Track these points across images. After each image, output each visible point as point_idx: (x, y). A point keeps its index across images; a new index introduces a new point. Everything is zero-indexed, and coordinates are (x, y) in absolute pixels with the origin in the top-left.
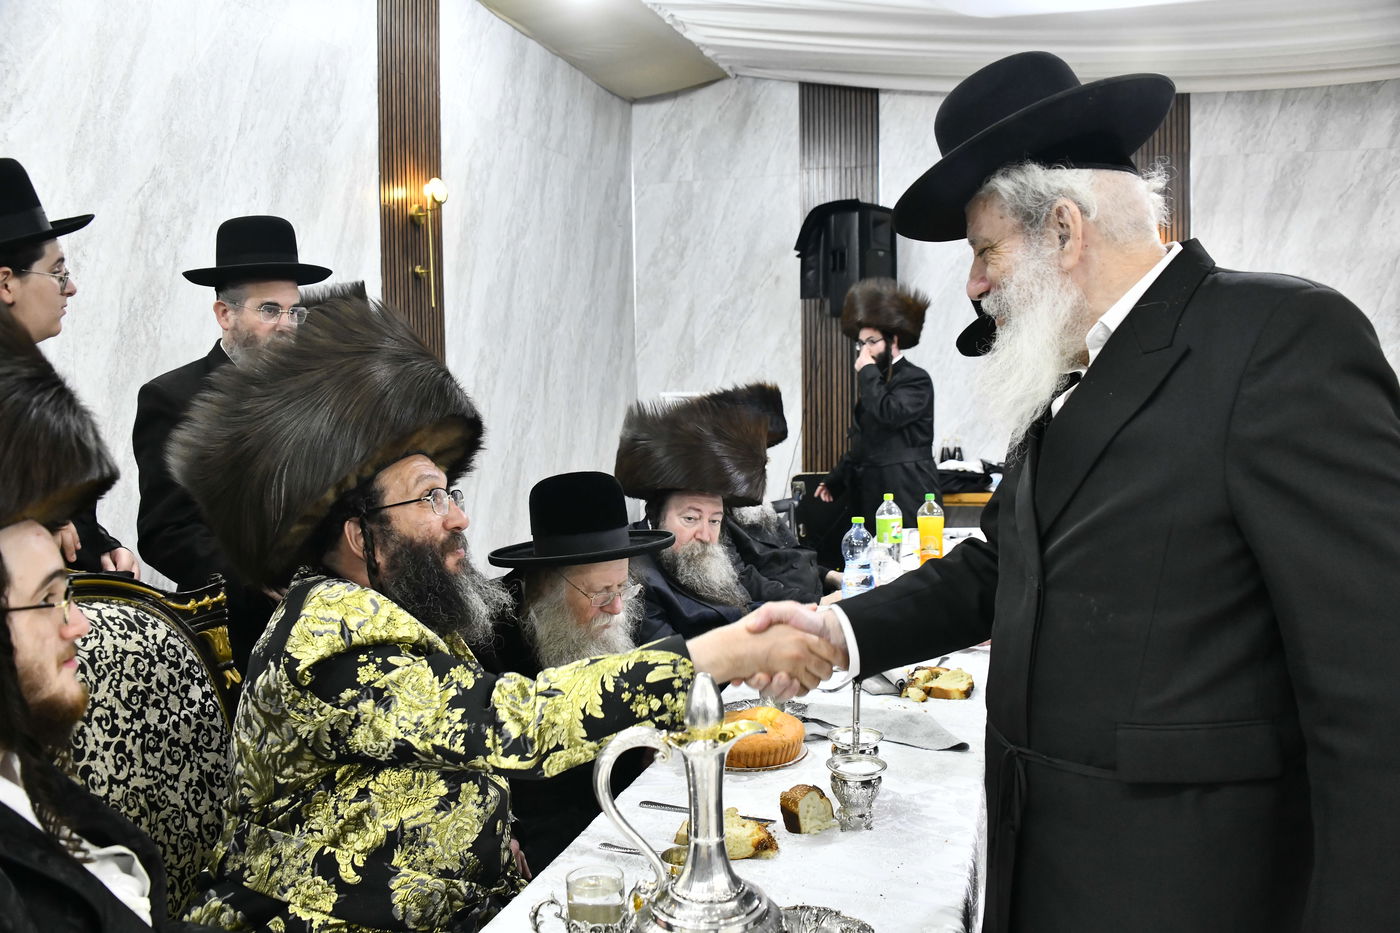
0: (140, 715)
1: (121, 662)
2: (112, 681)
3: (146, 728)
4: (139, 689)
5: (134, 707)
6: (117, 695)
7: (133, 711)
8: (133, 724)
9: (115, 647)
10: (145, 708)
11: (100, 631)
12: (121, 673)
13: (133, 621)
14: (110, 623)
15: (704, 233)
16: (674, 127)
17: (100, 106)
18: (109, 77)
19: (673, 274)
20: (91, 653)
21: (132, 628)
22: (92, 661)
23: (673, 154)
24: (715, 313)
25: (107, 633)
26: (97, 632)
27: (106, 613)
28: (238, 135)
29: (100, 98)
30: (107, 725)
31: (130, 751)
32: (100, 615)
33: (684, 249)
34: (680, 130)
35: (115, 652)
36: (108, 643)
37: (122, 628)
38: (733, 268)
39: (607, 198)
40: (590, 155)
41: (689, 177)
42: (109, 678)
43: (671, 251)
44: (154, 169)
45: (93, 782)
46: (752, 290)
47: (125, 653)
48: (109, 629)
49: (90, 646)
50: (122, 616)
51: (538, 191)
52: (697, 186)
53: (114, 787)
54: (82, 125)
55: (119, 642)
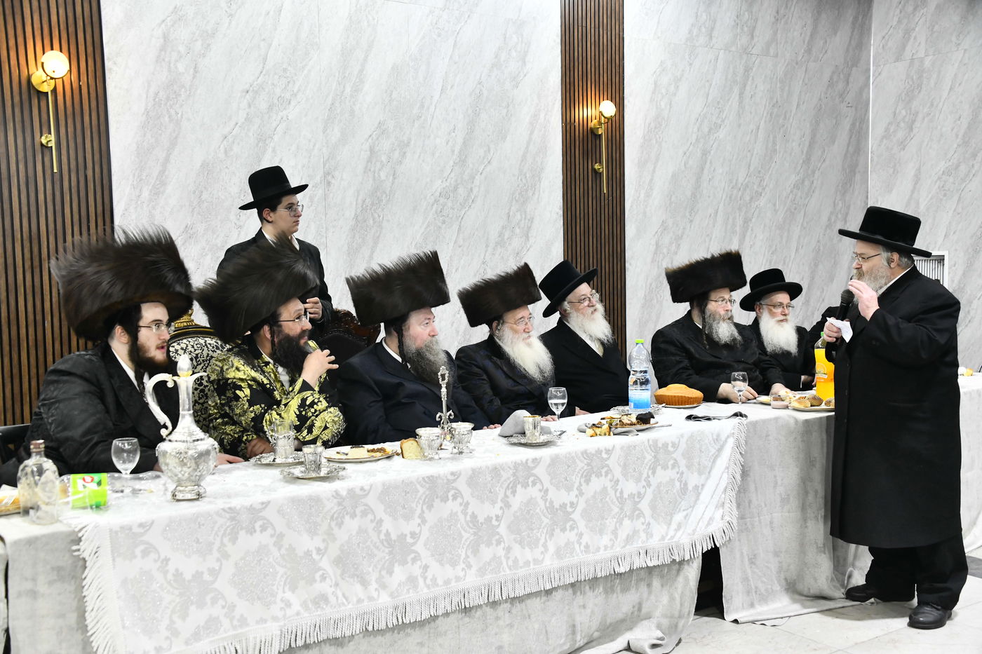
1: (210, 360)
9: (208, 354)
12: (208, 364)
13: (219, 346)
14: (209, 346)
15: (932, 105)
16: (910, 8)
19: (903, 145)
20: (197, 355)
21: (218, 348)
22: (197, 357)
23: (907, 33)
24: (939, 178)
25: (206, 349)
27: (208, 342)
31: (207, 394)
32: (206, 341)
33: (913, 122)
34: (915, 9)
35: (207, 356)
36: (205, 353)
37: (213, 347)
40: (809, 51)
41: (921, 54)
42: (202, 365)
43: (902, 125)
47: (212, 357)
48: (207, 347)
49: (197, 352)
50: (215, 344)
51: (736, 91)
52: (927, 63)
53: (197, 404)
55: (211, 353)
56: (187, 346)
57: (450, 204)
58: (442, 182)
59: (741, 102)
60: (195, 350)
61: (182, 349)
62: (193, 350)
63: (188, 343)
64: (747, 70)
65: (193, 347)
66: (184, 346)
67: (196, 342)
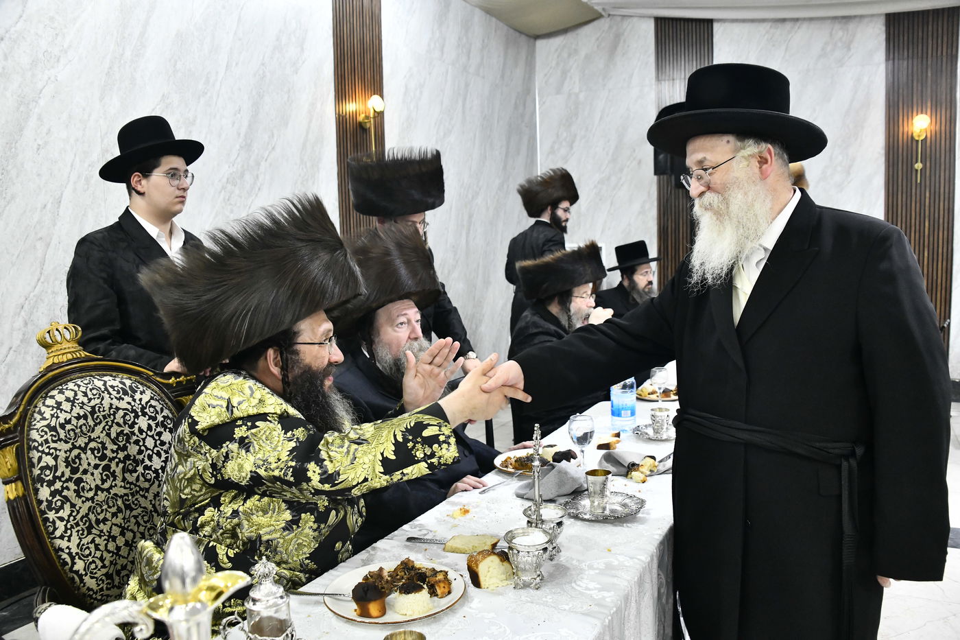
0: (124, 448)
1: (114, 414)
2: (105, 426)
3: (127, 457)
4: (125, 432)
5: (120, 444)
6: (108, 435)
7: (119, 446)
8: (118, 453)
9: (111, 405)
10: (128, 444)
11: (102, 394)
12: (113, 421)
14: (111, 390)
16: (565, 55)
17: (122, 55)
18: (129, 35)
20: (93, 408)
21: (125, 393)
22: (93, 412)
23: (564, 73)
25: (106, 395)
26: (100, 395)
27: (109, 383)
28: (226, 70)
29: (124, 49)
30: (98, 453)
33: (573, 142)
34: (570, 55)
35: (111, 408)
36: (106, 403)
37: (118, 392)
38: (607, 154)
39: (516, 107)
40: (503, 77)
41: (576, 90)
42: (103, 424)
43: (564, 143)
44: (163, 95)
45: (83, 489)
46: (621, 170)
47: (118, 409)
48: (109, 393)
49: (93, 403)
50: (121, 386)
52: (582, 96)
54: (110, 68)
55: (115, 402)
56: (76, 394)
57: (237, 192)
58: (229, 167)
59: (464, 112)
60: (90, 400)
61: (68, 400)
62: (85, 400)
63: (76, 388)
64: (467, 85)
65: (85, 394)
66: (70, 394)
67: (90, 387)
